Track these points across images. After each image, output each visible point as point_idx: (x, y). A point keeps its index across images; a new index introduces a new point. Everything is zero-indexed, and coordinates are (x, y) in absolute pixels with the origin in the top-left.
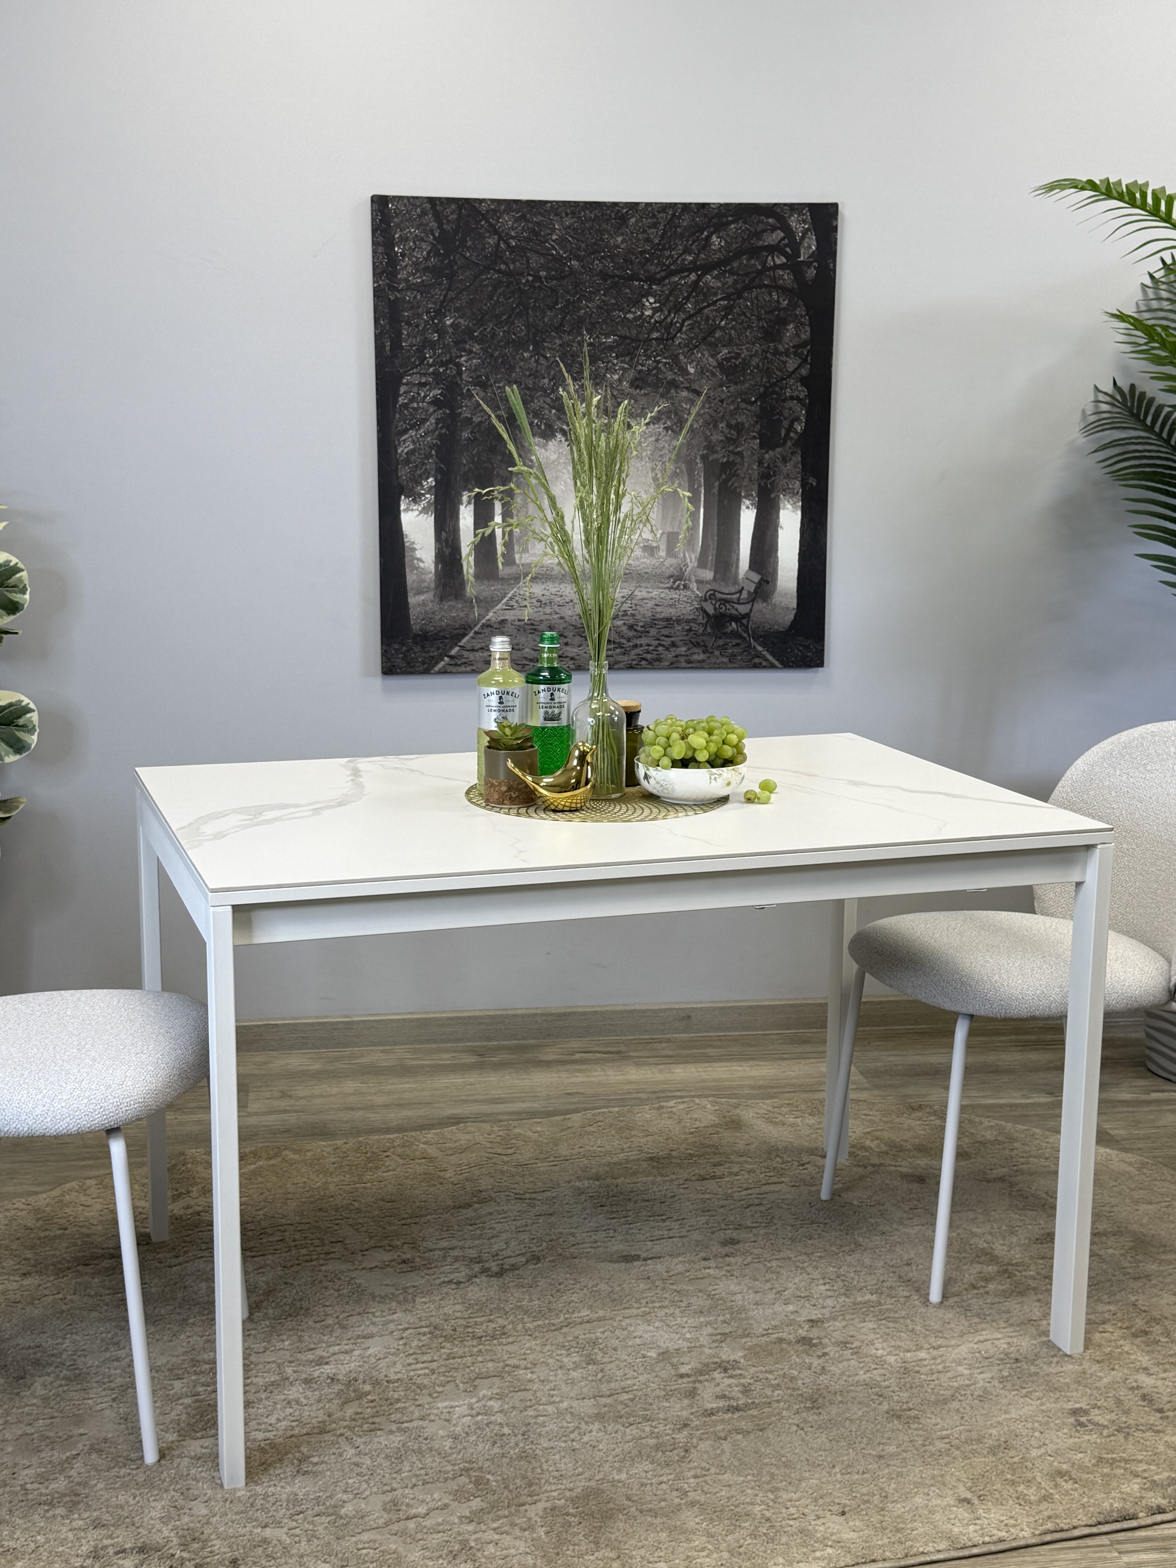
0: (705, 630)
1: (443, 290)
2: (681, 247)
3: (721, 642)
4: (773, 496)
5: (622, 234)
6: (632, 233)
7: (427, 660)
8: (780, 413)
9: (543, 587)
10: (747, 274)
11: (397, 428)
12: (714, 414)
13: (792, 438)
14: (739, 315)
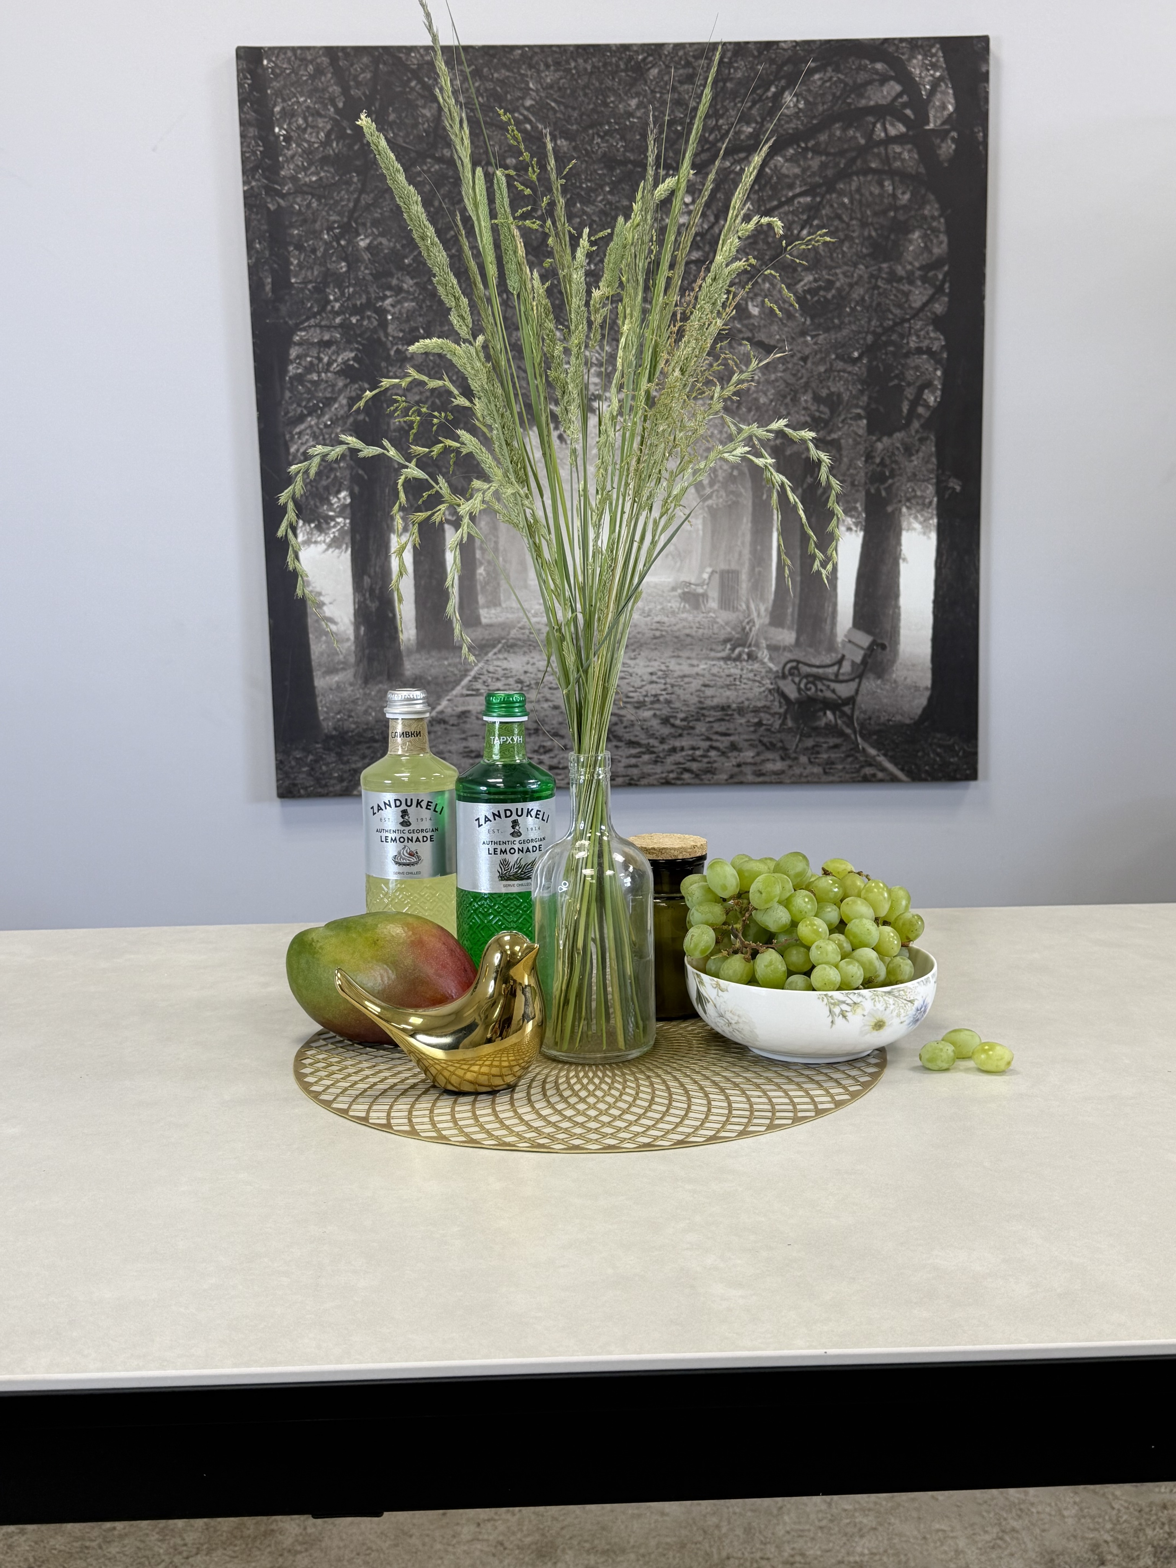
0: (783, 723)
1: (352, 193)
2: (733, 113)
3: (810, 743)
4: (890, 509)
5: (638, 94)
6: (653, 92)
7: (345, 776)
8: (901, 376)
9: (525, 659)
10: (842, 153)
11: (287, 413)
12: (792, 380)
13: (919, 416)
14: (830, 218)
